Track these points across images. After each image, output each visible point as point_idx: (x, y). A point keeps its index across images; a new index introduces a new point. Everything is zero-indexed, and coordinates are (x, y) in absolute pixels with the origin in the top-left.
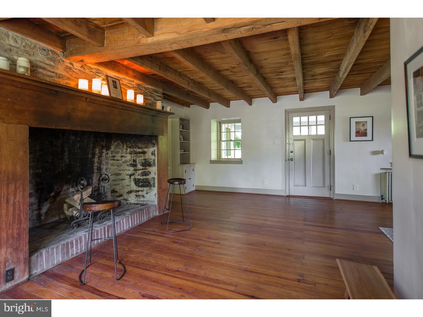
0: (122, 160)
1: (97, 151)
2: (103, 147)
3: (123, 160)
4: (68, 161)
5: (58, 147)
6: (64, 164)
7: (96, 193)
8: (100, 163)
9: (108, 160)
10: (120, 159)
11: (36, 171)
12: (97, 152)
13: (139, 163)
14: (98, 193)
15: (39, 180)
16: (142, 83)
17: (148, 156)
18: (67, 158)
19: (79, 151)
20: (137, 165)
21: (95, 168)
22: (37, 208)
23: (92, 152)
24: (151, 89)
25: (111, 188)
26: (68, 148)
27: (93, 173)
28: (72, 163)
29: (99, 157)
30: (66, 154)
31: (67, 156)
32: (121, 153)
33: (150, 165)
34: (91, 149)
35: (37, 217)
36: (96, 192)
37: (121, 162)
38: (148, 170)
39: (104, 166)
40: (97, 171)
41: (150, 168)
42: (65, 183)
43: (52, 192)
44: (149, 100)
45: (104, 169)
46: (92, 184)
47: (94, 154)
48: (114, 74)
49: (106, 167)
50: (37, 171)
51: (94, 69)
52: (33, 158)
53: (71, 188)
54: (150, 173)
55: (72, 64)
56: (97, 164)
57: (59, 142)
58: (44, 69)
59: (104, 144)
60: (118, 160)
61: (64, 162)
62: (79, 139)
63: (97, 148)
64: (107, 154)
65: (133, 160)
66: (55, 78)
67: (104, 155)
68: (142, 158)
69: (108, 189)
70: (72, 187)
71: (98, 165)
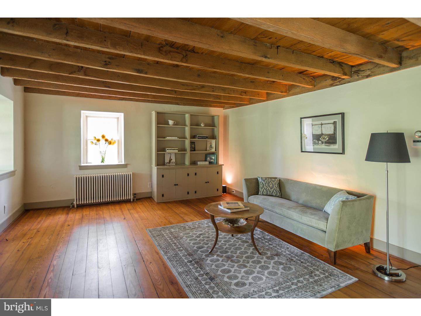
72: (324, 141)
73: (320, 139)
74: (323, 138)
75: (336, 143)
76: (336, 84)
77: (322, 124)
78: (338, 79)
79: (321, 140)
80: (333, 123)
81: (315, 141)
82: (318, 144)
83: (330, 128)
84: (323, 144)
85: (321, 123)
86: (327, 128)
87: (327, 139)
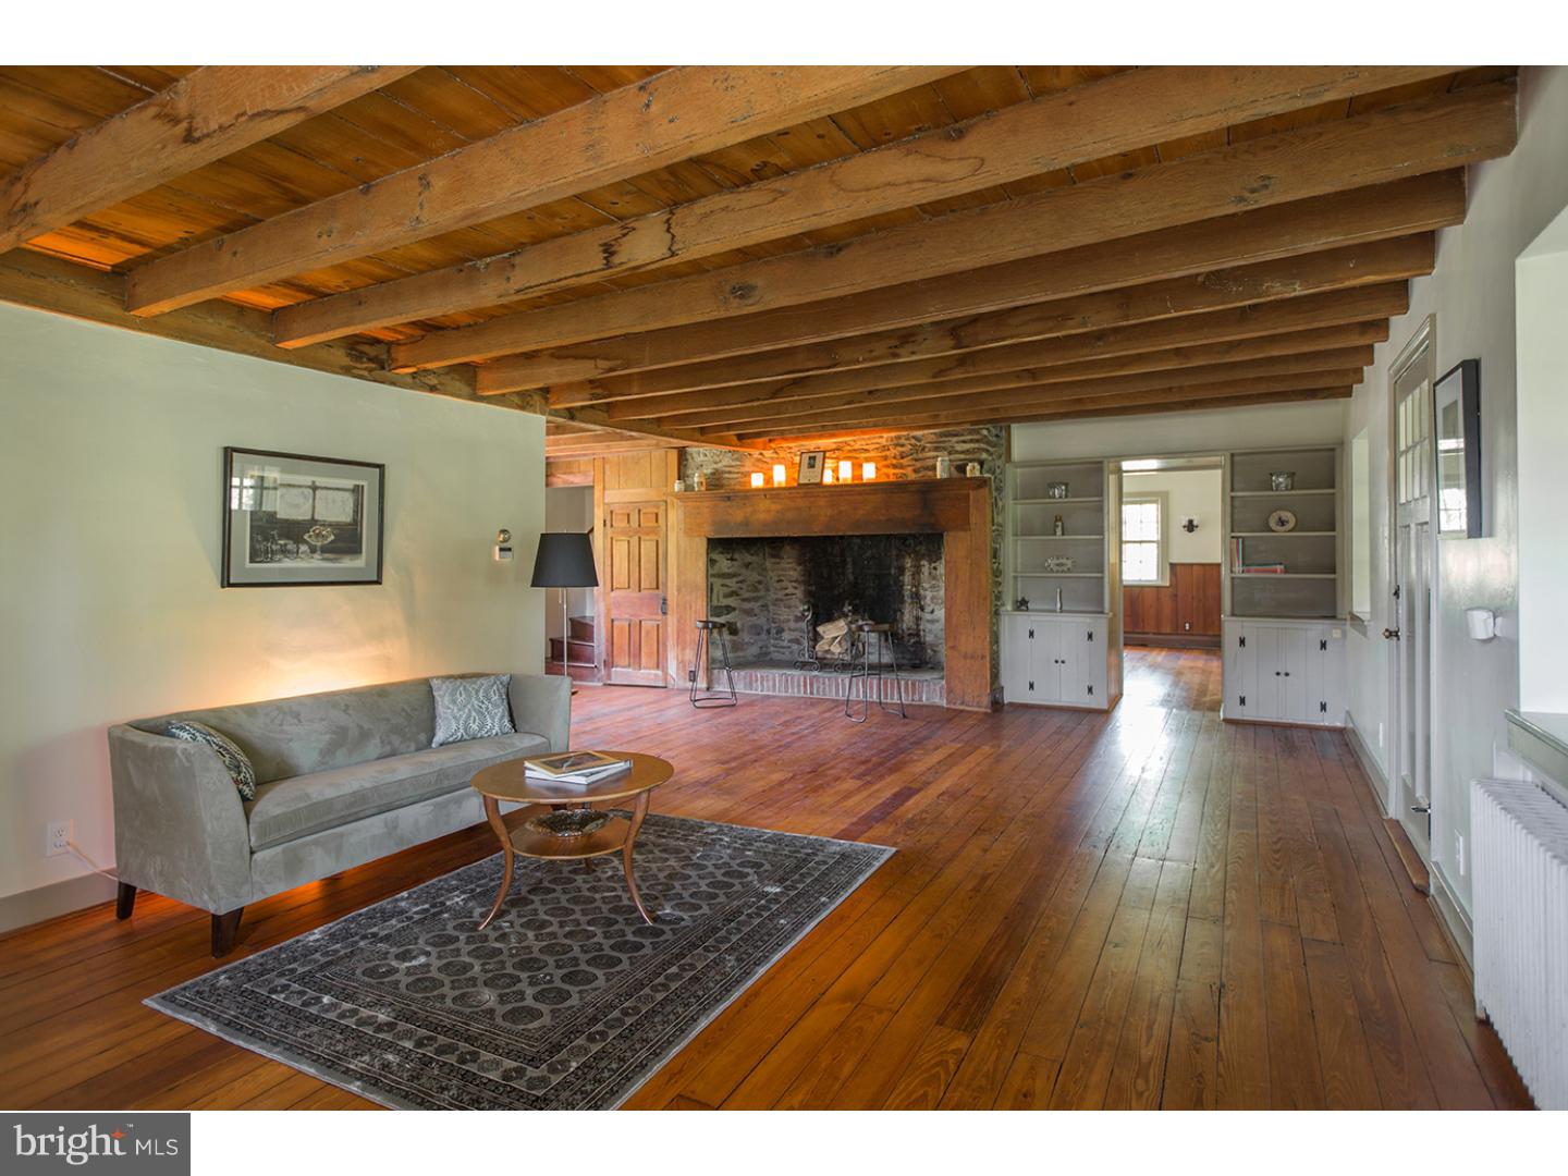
1: (908, 563)
2: (918, 557)
5: (835, 556)
6: (846, 581)
7: (912, 640)
8: (917, 585)
9: (937, 581)
11: (808, 587)
12: (909, 565)
14: (916, 641)
21: (907, 593)
23: (897, 565)
24: (932, 436)
26: (851, 558)
27: (902, 601)
29: (913, 575)
30: (849, 566)
34: (894, 560)
36: (913, 638)
39: (927, 593)
40: (909, 601)
45: (928, 598)
46: (902, 622)
47: (902, 570)
48: (830, 442)
49: (933, 595)
51: (794, 449)
52: (803, 570)
55: (761, 454)
56: (910, 587)
57: (836, 548)
58: (730, 472)
59: (923, 549)
61: (846, 579)
63: (908, 556)
64: (935, 568)
66: (738, 480)
67: (925, 570)
71: (912, 588)
72: (319, 544)
73: (305, 537)
74: (317, 535)
75: (361, 552)
76: (361, 372)
77: (314, 488)
78: (365, 360)
79: (305, 542)
80: (353, 491)
81: (286, 545)
82: (297, 553)
83: (343, 502)
84: (317, 556)
85: (310, 484)
86: (334, 502)
87: (329, 540)
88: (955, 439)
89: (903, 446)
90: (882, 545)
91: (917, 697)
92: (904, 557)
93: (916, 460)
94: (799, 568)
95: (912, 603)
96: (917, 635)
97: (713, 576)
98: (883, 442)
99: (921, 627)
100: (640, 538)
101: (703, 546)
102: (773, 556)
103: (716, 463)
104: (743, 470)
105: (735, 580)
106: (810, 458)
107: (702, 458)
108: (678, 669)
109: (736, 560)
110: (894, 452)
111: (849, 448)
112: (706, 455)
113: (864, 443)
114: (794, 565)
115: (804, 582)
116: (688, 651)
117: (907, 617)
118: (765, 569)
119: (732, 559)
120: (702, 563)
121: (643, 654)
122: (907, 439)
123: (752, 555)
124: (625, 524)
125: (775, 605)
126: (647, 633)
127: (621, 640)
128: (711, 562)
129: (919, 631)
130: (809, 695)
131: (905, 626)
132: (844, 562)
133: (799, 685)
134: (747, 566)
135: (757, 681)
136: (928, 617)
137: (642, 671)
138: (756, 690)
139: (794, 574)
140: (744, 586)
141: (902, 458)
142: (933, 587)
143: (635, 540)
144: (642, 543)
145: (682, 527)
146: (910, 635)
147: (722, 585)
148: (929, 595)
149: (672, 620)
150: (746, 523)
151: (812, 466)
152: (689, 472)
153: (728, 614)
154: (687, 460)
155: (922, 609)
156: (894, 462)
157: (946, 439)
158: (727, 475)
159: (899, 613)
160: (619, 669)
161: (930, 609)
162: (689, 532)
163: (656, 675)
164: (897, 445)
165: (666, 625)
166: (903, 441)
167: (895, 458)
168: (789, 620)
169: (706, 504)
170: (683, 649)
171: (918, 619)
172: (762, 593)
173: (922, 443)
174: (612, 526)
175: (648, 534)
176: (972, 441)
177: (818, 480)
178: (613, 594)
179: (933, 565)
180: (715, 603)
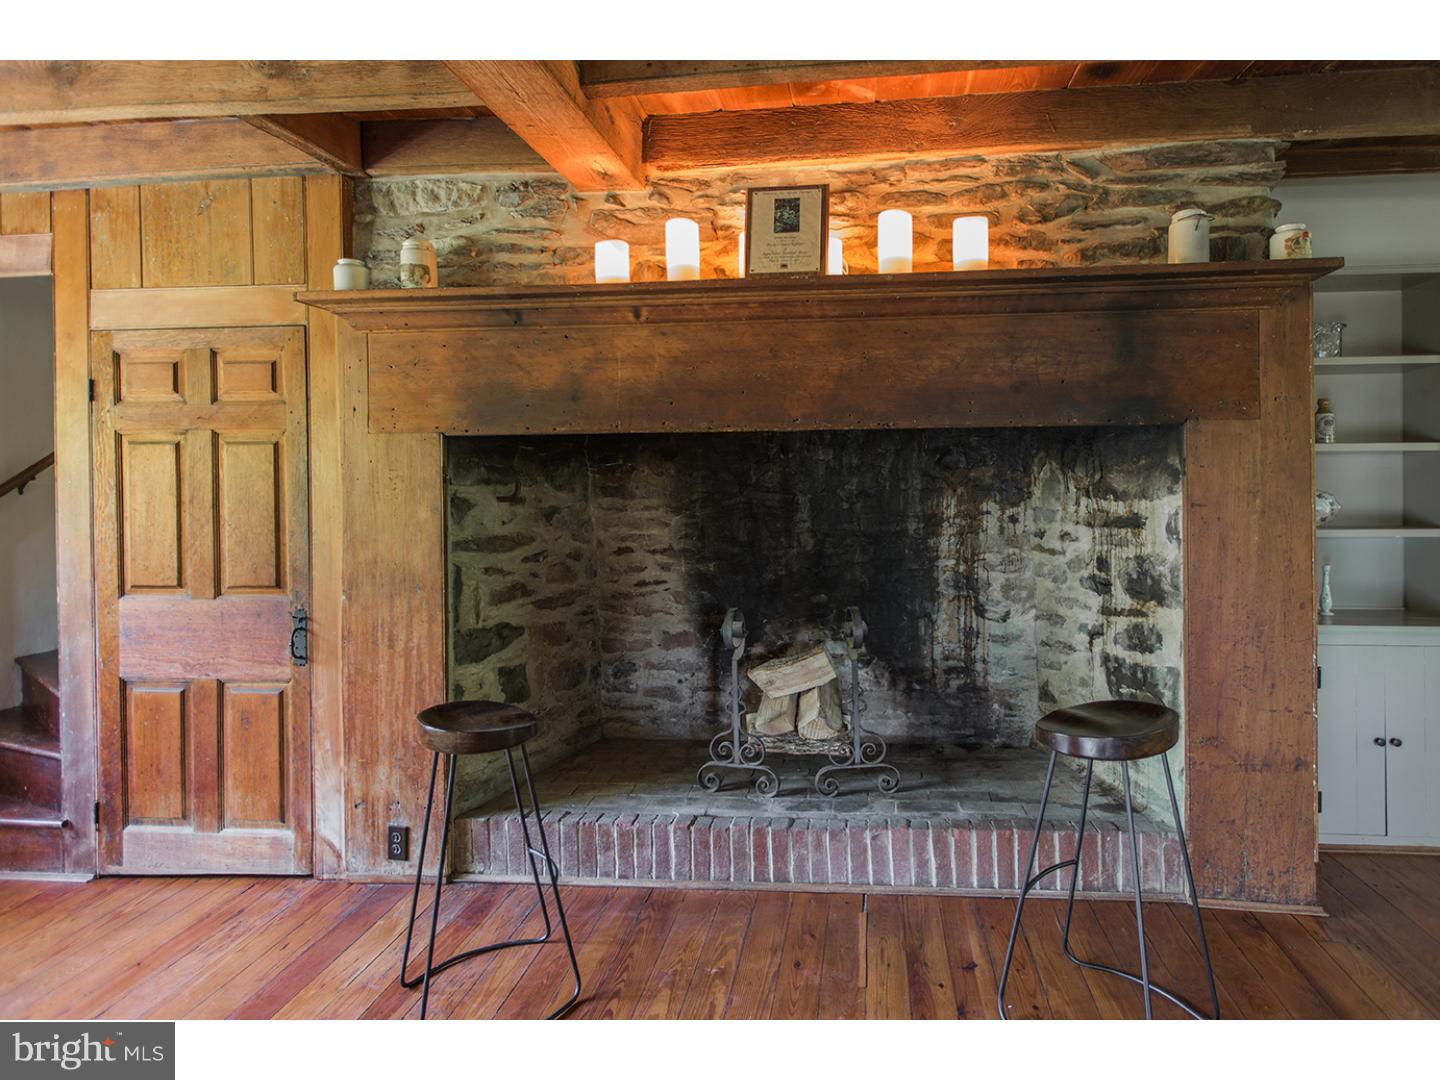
0: (1063, 553)
1: (950, 507)
2: (975, 495)
3: (1070, 555)
4: (812, 541)
5: (768, 492)
6: (795, 550)
7: (955, 684)
8: (970, 557)
9: (1021, 549)
10: (1057, 545)
11: (697, 566)
12: (952, 512)
13: (1119, 578)
14: (965, 684)
15: (709, 595)
16: (1054, 146)
17: (1154, 543)
18: (808, 530)
19: (858, 506)
20: (1111, 585)
21: (944, 577)
22: (706, 683)
23: (923, 511)
24: (1133, 161)
25: (1038, 678)
26: (809, 496)
27: (934, 596)
28: (830, 551)
29: (960, 533)
30: (804, 514)
31: (807, 525)
32: (1062, 520)
33: (1160, 598)
34: (917, 500)
35: (708, 713)
36: (958, 678)
37: (1061, 560)
38: (1151, 621)
39: (993, 574)
40: (952, 592)
41: (1160, 609)
42: (804, 619)
43: (757, 642)
44: (1119, 227)
45: (996, 586)
46: (932, 643)
47: (933, 523)
48: (831, 167)
49: (1008, 580)
50: (702, 568)
51: (719, 183)
52: (686, 525)
53: (832, 642)
54: (1159, 639)
55: (612, 199)
56: (953, 562)
57: (770, 473)
58: (514, 248)
59: (986, 474)
60: (1052, 552)
61: (795, 544)
62: (855, 461)
63: (950, 491)
64: (1014, 519)
65: (1098, 558)
66: (548, 266)
67: (991, 523)
68: (1131, 552)
69: (1024, 677)
70: (835, 639)
71: (957, 564)
88: (1195, 172)
89: (1044, 186)
90: (886, 467)
91: (1098, 878)
92: (940, 492)
93: (1087, 226)
94: (675, 520)
95: (958, 598)
96: (968, 669)
97: (463, 545)
98: (986, 173)
99: (978, 653)
100: (215, 436)
101: (429, 462)
102: (606, 492)
103: (471, 221)
104: (555, 242)
105: (520, 553)
106: (780, 204)
107: (423, 205)
108: (349, 824)
109: (522, 501)
110: (1016, 202)
111: (884, 188)
112: (435, 198)
113: (928, 175)
114: (660, 513)
115: (685, 553)
116: (382, 770)
117: (943, 630)
118: (585, 524)
119: (514, 499)
120: (427, 511)
121: (229, 783)
122: (1057, 169)
123: (559, 488)
124: (165, 394)
125: (612, 608)
126: (245, 719)
127: (157, 744)
128: (456, 507)
129: (973, 661)
130: (772, 884)
131: (938, 651)
132: (790, 508)
133: (741, 855)
134: (548, 515)
135: (608, 847)
136: (996, 629)
137: (228, 832)
138: (607, 874)
139: (662, 536)
140: (542, 568)
141: (1045, 219)
142: (1009, 561)
143: (197, 447)
144: (225, 453)
145: (360, 402)
146: (949, 671)
147: (487, 571)
148: (998, 579)
149: (328, 684)
150: (573, 394)
151: (789, 226)
152: (382, 245)
153: (503, 647)
154: (374, 210)
155: (980, 611)
156: (1022, 229)
157: (1171, 172)
158: (503, 257)
159: (922, 623)
160: (148, 829)
161: (1001, 610)
162: (382, 418)
163: (275, 842)
164: (1028, 184)
165: (305, 691)
166: (1042, 174)
167: (1022, 218)
168: (648, 644)
169: (439, 335)
170: (367, 765)
171: (970, 635)
172: (582, 580)
173: (1099, 181)
174: (118, 399)
175: (243, 424)
176: (1243, 178)
177: (814, 267)
178: (124, 604)
179: (1009, 512)
180: (469, 622)
